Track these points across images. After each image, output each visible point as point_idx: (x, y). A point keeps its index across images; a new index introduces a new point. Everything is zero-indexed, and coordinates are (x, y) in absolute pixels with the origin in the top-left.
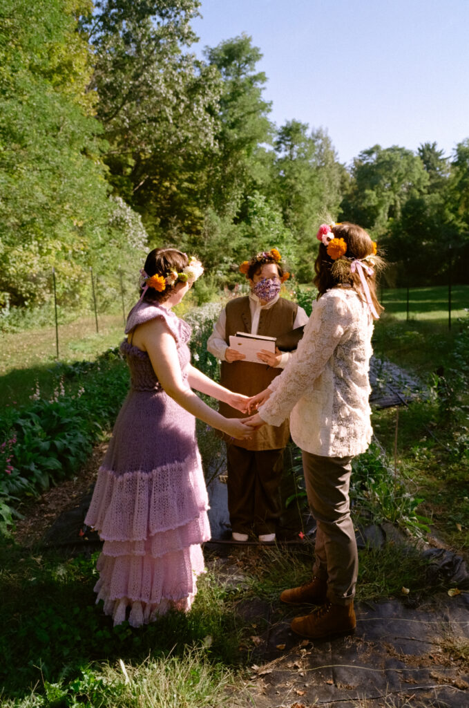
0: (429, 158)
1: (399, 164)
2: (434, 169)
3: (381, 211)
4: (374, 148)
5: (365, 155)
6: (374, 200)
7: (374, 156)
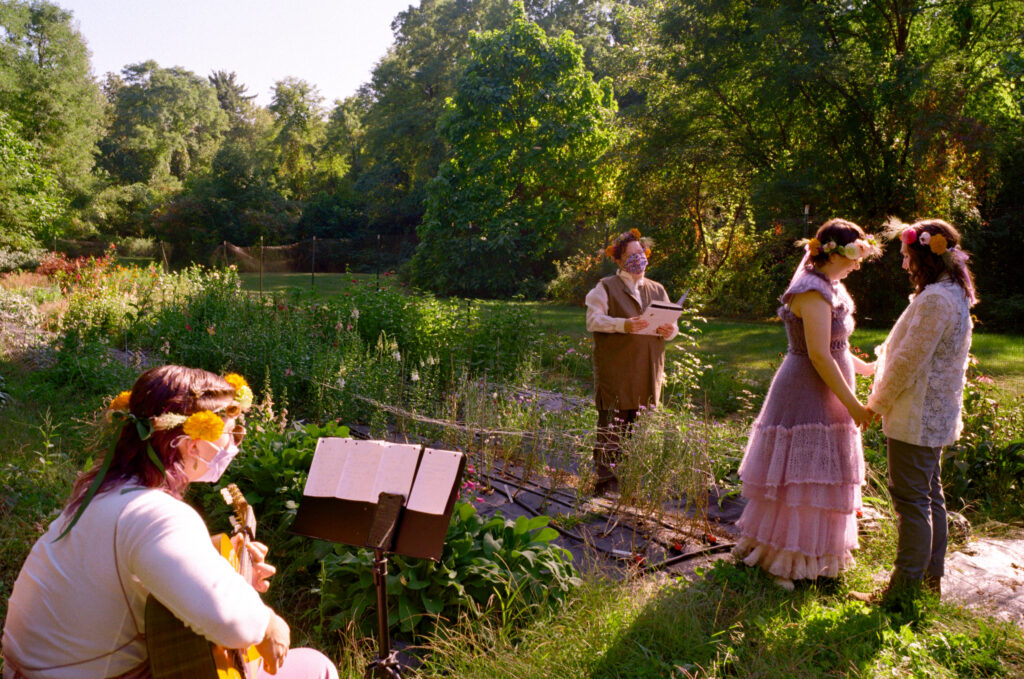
0: (226, 93)
1: (187, 94)
2: (233, 109)
3: (161, 158)
4: (145, 64)
5: (133, 73)
6: (149, 141)
7: (147, 76)
